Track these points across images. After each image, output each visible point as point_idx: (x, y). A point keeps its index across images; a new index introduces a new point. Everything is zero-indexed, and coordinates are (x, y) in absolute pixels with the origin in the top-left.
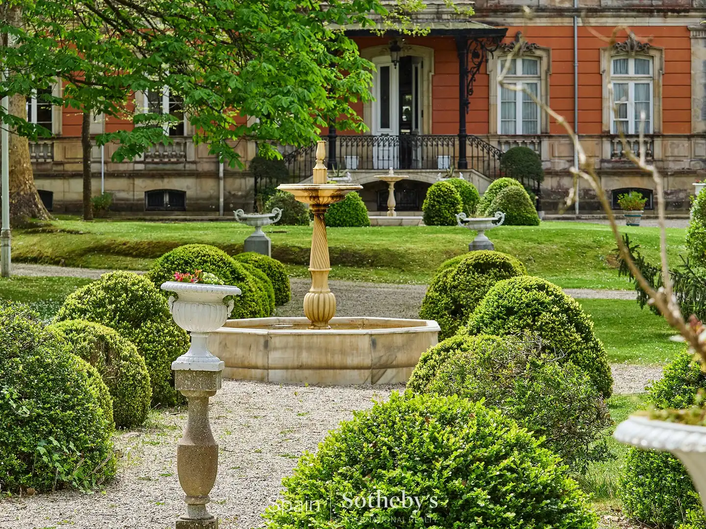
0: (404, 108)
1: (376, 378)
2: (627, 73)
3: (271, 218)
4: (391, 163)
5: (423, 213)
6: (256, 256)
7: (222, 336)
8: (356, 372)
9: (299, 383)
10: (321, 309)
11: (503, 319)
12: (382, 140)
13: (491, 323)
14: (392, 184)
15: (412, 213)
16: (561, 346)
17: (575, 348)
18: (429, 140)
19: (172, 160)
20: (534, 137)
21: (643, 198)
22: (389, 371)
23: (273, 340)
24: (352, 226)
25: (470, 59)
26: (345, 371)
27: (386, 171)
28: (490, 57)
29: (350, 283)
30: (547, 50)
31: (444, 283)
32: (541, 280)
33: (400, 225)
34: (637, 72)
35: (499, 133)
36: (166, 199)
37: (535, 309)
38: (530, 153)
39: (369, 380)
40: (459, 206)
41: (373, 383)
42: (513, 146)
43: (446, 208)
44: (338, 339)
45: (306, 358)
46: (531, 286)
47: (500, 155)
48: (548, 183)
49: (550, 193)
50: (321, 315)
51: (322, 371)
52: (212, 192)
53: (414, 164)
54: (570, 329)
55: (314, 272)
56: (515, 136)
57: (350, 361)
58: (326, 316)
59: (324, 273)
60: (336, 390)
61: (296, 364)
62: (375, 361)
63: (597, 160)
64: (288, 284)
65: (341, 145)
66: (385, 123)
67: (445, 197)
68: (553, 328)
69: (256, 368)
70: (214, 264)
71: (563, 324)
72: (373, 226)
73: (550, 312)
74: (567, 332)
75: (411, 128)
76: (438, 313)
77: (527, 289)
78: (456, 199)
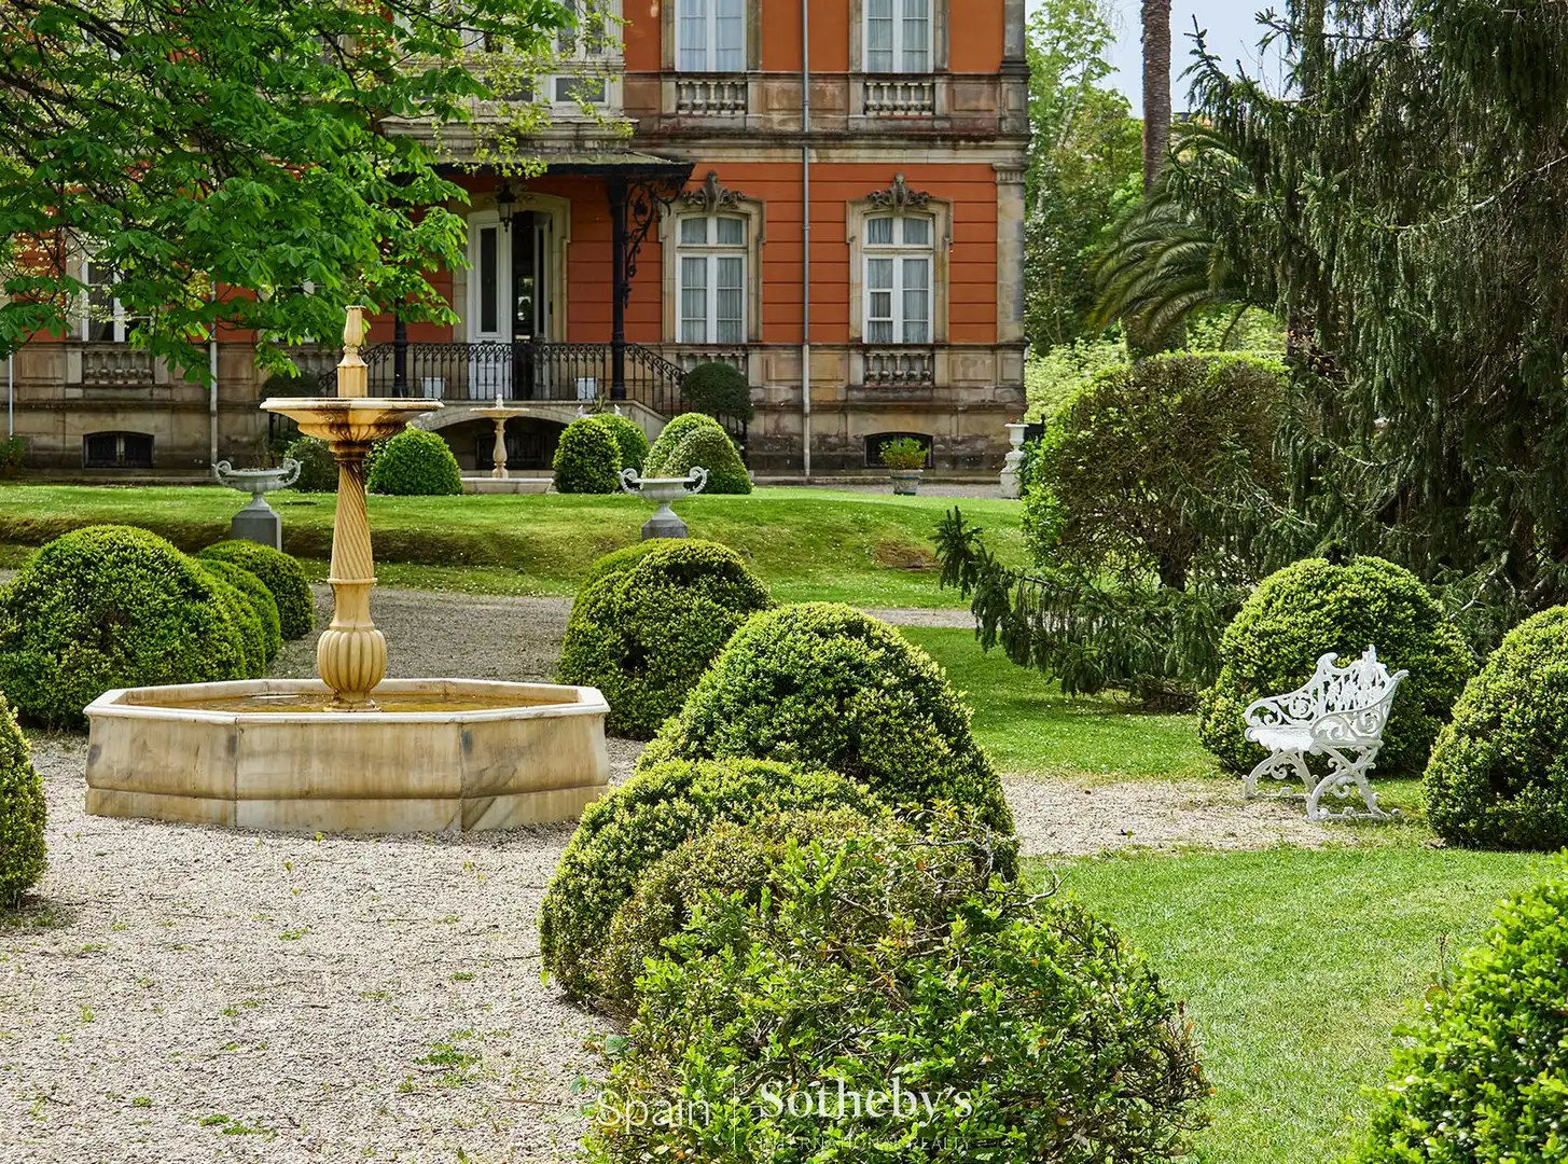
0: (521, 299)
1: (471, 818)
2: (890, 241)
3: (283, 478)
4: (499, 389)
5: (554, 473)
6: (249, 548)
7: (137, 727)
8: (428, 804)
9: (303, 831)
10: (355, 664)
11: (768, 702)
12: (484, 351)
13: (740, 712)
14: (502, 422)
15: (534, 472)
16: (905, 766)
17: (937, 771)
18: (562, 350)
19: (130, 382)
20: (737, 347)
21: (922, 448)
22: (500, 800)
23: (246, 736)
24: (432, 493)
25: (631, 217)
26: (404, 802)
27: (491, 402)
28: (664, 214)
29: (427, 595)
30: (758, 203)
31: (609, 603)
32: (853, 612)
33: (515, 492)
34: (906, 241)
35: (679, 340)
36: (121, 447)
37: (844, 680)
38: (732, 373)
39: (457, 821)
40: (615, 461)
41: (464, 828)
42: (701, 363)
43: (593, 464)
44: (388, 733)
45: (319, 774)
46: (832, 625)
47: (680, 378)
48: (760, 425)
49: (763, 440)
50: (354, 678)
51: (354, 803)
52: (198, 436)
53: (537, 391)
54: (924, 728)
55: (338, 585)
56: (705, 346)
57: (414, 781)
58: (366, 679)
59: (361, 590)
60: (383, 847)
61: (297, 787)
62: (470, 780)
63: (841, 386)
64: (309, 600)
65: (415, 360)
66: (489, 323)
67: (590, 445)
68: (885, 724)
69: (210, 796)
70: (145, 567)
71: (906, 714)
72: (469, 493)
73: (879, 686)
74: (918, 735)
75: (531, 333)
76: (596, 665)
77: (823, 634)
78: (610, 448)
